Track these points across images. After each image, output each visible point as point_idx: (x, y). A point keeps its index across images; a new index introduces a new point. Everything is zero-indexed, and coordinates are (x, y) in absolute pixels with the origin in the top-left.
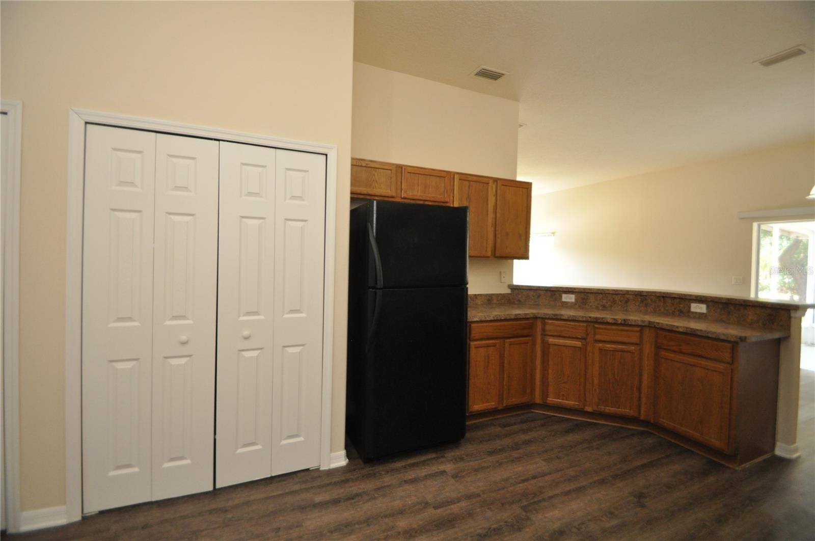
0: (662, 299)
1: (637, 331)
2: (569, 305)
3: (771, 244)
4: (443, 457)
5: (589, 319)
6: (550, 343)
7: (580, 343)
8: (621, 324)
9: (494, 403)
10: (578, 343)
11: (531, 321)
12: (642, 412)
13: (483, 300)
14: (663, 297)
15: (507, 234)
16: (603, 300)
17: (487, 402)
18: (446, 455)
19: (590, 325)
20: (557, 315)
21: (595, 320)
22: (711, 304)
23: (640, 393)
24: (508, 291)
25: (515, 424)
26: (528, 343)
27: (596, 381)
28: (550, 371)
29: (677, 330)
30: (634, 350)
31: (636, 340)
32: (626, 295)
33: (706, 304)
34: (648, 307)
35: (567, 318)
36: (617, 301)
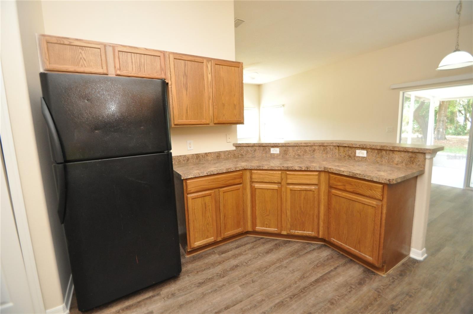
0: (337, 148)
1: (316, 175)
2: (276, 156)
3: (409, 107)
4: (158, 295)
5: (283, 169)
6: (256, 188)
7: (277, 186)
8: (305, 171)
9: (213, 238)
10: (275, 186)
11: (241, 172)
12: (321, 233)
13: (213, 157)
14: (338, 146)
15: (224, 105)
16: (298, 151)
17: (207, 237)
19: (283, 173)
20: (260, 166)
21: (286, 169)
22: (370, 150)
23: (319, 219)
24: (234, 148)
25: (231, 250)
26: (239, 189)
27: (289, 213)
28: (257, 208)
29: (343, 174)
30: (314, 189)
31: (315, 182)
32: (313, 147)
33: (366, 150)
34: (328, 154)
35: (267, 169)
36: (308, 151)
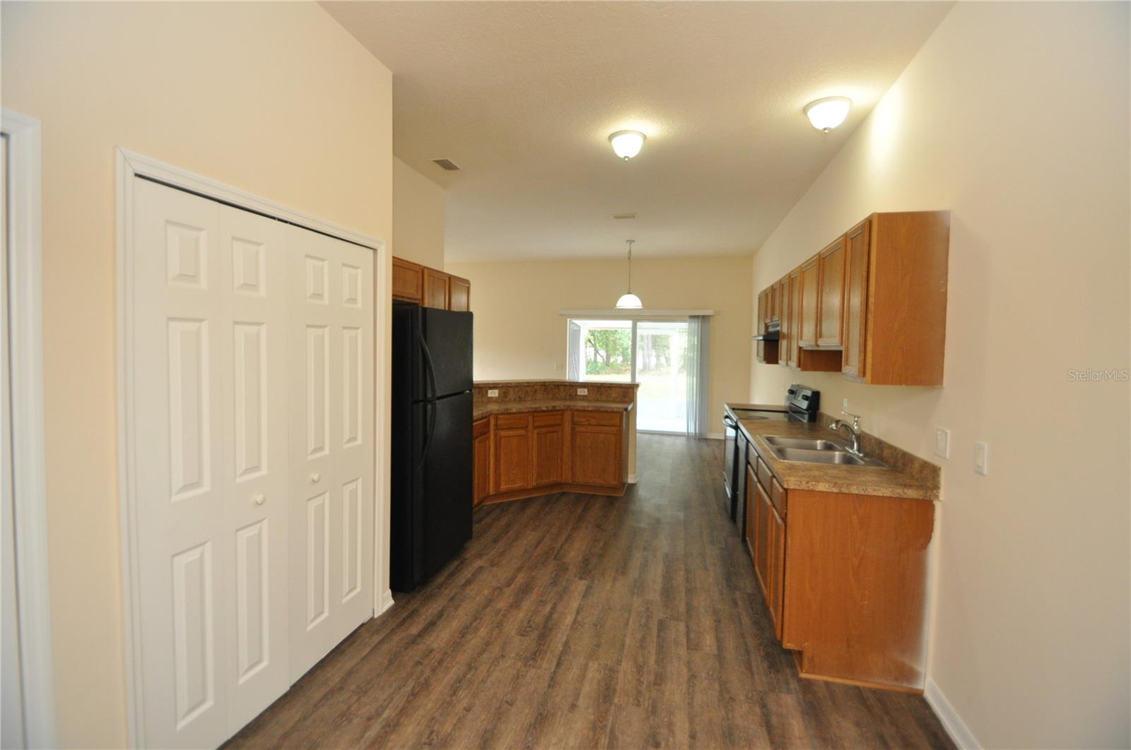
1: (560, 415)
2: (494, 399)
6: (501, 436)
7: (524, 431)
8: (551, 411)
14: (558, 386)
16: (519, 392)
18: (466, 557)
20: (507, 409)
21: (535, 410)
22: (590, 388)
26: (487, 439)
29: (586, 410)
30: (559, 430)
31: (559, 421)
32: (535, 386)
33: (587, 388)
34: (549, 395)
36: (529, 392)
